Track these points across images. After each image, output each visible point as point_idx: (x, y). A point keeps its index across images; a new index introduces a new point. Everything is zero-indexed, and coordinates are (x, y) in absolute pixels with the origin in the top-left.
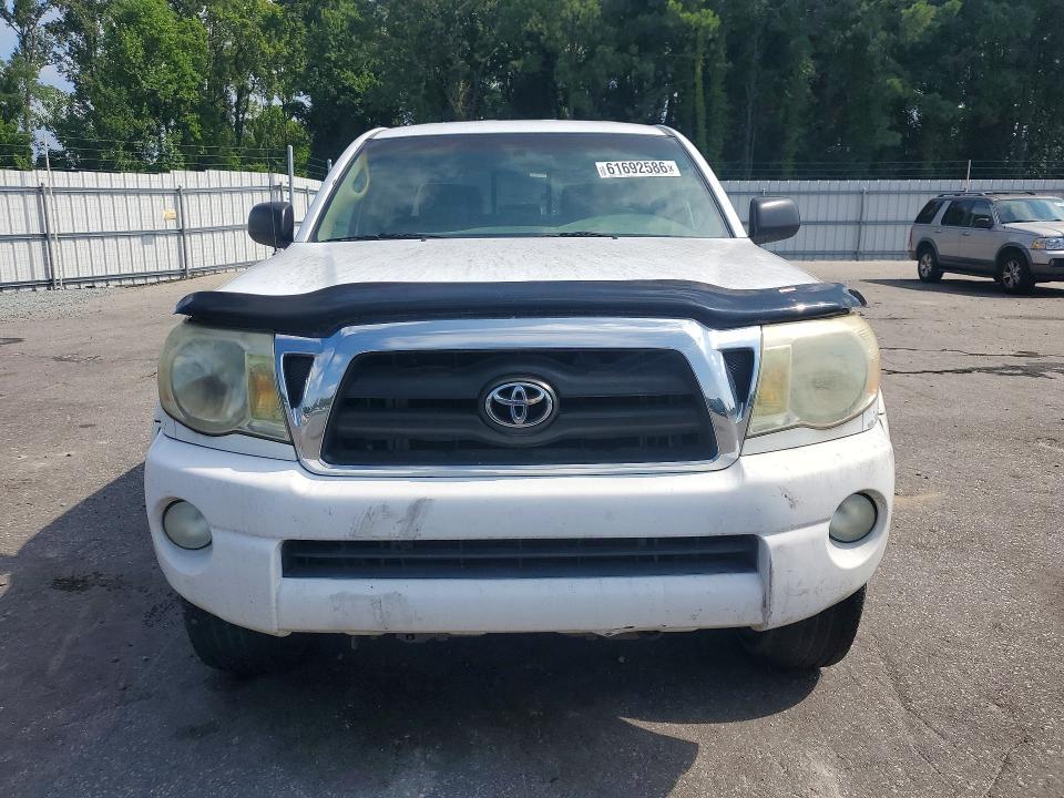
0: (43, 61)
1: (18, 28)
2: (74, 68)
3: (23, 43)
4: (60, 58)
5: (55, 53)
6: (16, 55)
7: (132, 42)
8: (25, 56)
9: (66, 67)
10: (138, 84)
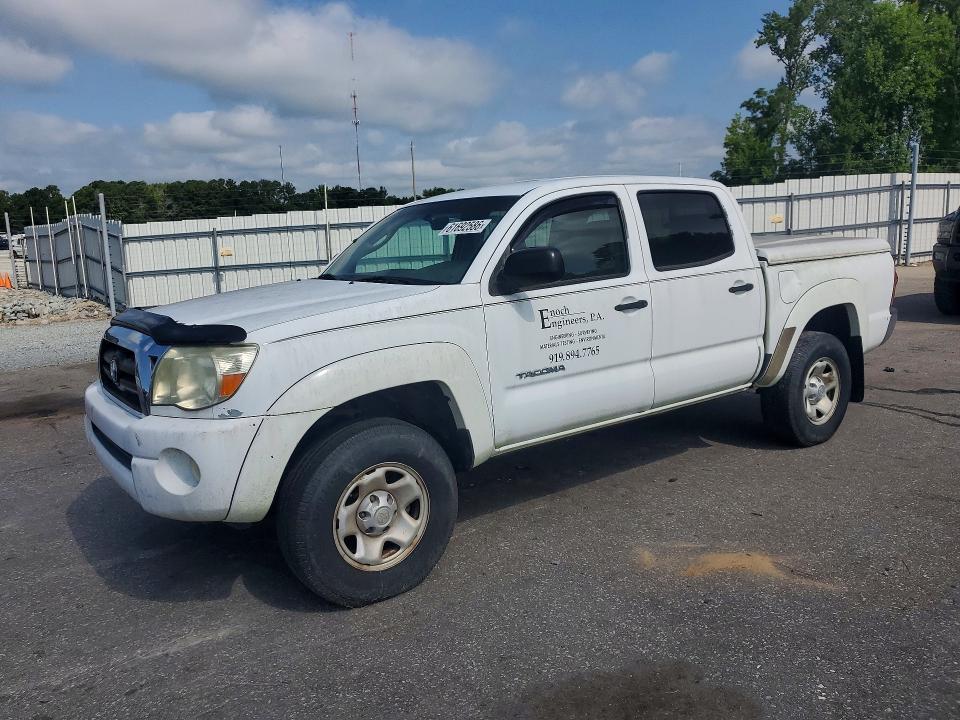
0: (804, 84)
1: (787, 61)
2: (830, 85)
3: (789, 73)
4: (818, 79)
5: (815, 76)
6: (782, 83)
7: (874, 53)
8: (789, 83)
9: (822, 86)
10: (876, 90)
